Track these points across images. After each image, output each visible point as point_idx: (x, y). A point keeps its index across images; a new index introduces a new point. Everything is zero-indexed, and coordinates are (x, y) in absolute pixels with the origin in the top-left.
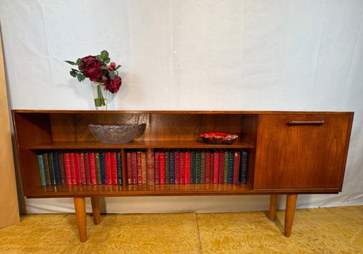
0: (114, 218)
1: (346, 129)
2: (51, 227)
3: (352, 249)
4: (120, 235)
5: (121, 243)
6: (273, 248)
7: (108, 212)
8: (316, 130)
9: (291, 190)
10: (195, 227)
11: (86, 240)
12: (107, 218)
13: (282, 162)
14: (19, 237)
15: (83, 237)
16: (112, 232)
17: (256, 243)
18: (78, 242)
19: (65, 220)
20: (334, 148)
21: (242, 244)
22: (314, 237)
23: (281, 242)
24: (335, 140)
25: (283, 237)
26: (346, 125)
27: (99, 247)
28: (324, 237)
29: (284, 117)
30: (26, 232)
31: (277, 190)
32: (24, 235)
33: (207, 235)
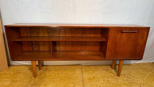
0: (47, 67)
1: (146, 34)
2: (22, 71)
3: (145, 82)
4: (50, 75)
5: (51, 78)
6: (112, 81)
7: (44, 65)
8: (133, 34)
9: (121, 59)
10: (81, 72)
11: (36, 77)
12: (44, 67)
13: (118, 47)
14: (9, 76)
15: (35, 76)
16: (47, 74)
17: (106, 79)
18: (33, 78)
19: (27, 68)
20: (140, 42)
21: (100, 80)
22: (130, 77)
23: (116, 79)
24: (141, 38)
25: (117, 77)
26: (146, 32)
27: (42, 80)
28: (134, 77)
29: (120, 29)
30: (11, 73)
31: (115, 59)
32: (11, 75)
33: (86, 76)
